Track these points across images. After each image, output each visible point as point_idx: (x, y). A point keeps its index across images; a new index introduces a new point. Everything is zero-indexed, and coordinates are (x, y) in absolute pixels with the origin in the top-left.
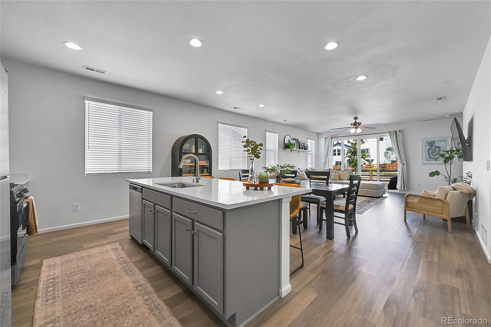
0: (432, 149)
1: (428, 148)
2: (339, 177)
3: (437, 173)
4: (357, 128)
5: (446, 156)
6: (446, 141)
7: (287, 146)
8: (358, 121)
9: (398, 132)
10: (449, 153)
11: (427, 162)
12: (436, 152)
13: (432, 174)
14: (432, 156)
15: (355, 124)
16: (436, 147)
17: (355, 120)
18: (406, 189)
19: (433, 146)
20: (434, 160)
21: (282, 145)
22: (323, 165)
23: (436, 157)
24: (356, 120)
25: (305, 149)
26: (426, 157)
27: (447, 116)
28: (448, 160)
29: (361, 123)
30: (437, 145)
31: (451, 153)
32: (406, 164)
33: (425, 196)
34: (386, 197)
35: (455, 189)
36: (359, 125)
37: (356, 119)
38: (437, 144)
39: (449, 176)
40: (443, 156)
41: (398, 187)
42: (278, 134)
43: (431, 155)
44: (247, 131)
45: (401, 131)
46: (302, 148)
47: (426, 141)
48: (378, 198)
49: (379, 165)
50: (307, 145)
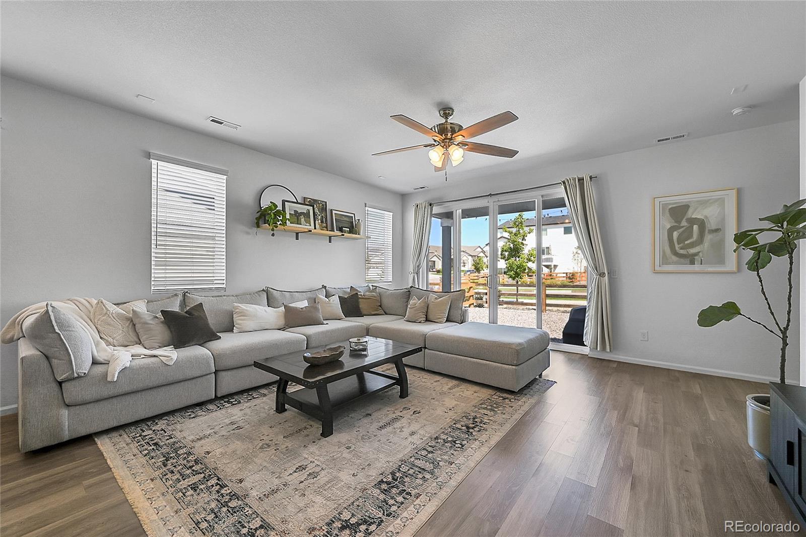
1: (668, 226)
2: (427, 312)
3: (729, 310)
4: (446, 143)
6: (721, 201)
7: (264, 218)
8: (452, 120)
9: (587, 179)
11: (667, 268)
12: (690, 236)
13: (709, 317)
15: (442, 130)
16: (692, 221)
18: (608, 347)
20: (688, 261)
21: (249, 213)
22: (412, 276)
23: (692, 251)
25: (351, 231)
26: (664, 251)
29: (460, 127)
32: (609, 273)
36: (454, 132)
37: (446, 116)
42: (224, 177)
45: (596, 177)
46: (341, 230)
47: (662, 204)
48: (521, 392)
49: (565, 275)
50: (359, 220)
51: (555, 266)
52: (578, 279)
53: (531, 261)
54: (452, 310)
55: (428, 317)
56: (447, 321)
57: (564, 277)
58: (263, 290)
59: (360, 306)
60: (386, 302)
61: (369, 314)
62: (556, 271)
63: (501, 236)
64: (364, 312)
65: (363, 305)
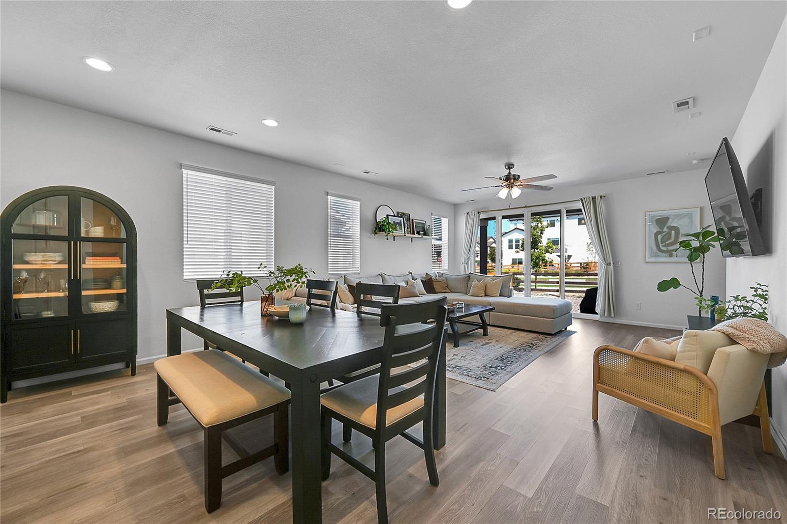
0: (664, 232)
1: (655, 231)
2: (485, 290)
3: (674, 283)
4: (510, 186)
5: (693, 247)
6: (690, 215)
7: (380, 228)
8: (513, 172)
9: (598, 198)
10: (701, 238)
11: (653, 259)
12: (670, 238)
13: (664, 286)
14: (663, 246)
15: (507, 178)
16: (671, 228)
17: (508, 170)
18: (613, 314)
19: (666, 227)
20: (668, 254)
21: (371, 225)
22: (463, 266)
23: (671, 248)
24: (511, 170)
25: (425, 234)
26: (652, 248)
27: (694, 162)
28: (696, 253)
29: (519, 176)
30: (672, 225)
31: (704, 239)
32: (613, 263)
33: (646, 357)
34: (572, 333)
35: (732, 340)
36: (515, 179)
37: (509, 168)
38: (671, 223)
39: (701, 290)
40: (685, 244)
41: (598, 308)
42: (359, 203)
43: (661, 245)
44: (273, 191)
45: (605, 197)
46: (418, 233)
47: (651, 216)
48: (556, 334)
49: (579, 265)
50: (429, 226)
51: (569, 257)
52: (593, 268)
53: (549, 252)
54: (503, 289)
55: (486, 292)
56: (500, 296)
57: (578, 267)
58: (379, 274)
59: (435, 287)
60: (451, 284)
61: (440, 292)
62: (570, 261)
63: (515, 227)
64: (437, 291)
65: (436, 286)
